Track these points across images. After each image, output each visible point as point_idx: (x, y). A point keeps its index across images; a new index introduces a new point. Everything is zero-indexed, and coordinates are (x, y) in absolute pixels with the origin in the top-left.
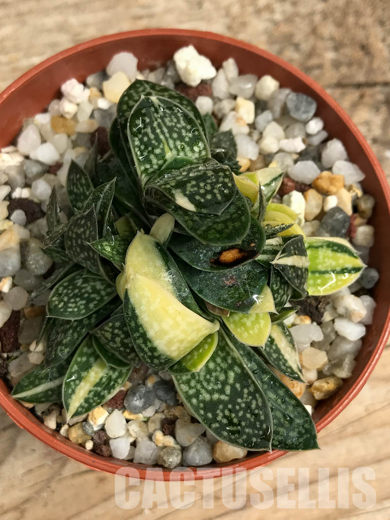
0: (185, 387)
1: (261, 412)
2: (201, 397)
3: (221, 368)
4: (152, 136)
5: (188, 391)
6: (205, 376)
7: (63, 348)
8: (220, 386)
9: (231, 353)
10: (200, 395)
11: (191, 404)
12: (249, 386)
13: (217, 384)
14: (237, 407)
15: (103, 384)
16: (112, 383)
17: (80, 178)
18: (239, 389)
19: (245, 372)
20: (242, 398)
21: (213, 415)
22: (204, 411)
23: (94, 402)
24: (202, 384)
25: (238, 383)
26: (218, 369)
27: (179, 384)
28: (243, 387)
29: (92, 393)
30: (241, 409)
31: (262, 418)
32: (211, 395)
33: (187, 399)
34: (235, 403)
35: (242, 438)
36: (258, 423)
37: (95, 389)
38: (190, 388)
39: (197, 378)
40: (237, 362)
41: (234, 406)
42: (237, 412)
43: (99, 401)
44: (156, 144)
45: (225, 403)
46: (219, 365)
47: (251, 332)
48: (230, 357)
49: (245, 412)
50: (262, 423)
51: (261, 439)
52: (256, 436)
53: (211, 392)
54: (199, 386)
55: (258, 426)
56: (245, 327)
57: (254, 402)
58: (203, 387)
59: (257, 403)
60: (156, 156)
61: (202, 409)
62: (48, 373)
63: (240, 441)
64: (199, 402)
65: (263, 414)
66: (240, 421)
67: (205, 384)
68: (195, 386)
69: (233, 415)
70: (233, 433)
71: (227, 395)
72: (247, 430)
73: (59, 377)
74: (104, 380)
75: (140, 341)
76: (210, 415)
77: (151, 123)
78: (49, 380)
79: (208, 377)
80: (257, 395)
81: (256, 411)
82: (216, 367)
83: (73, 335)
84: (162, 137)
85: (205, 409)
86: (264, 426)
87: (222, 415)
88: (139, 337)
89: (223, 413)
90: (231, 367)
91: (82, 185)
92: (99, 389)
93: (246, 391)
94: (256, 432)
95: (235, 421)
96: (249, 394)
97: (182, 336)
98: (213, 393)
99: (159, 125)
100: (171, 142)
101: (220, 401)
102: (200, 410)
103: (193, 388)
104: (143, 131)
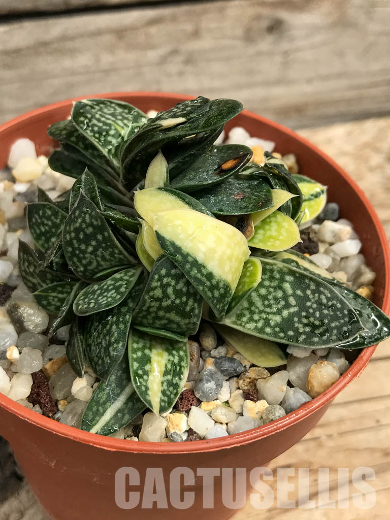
0: (252, 325)
1: (335, 302)
2: (272, 323)
3: (273, 287)
4: (101, 125)
5: (256, 326)
6: (263, 304)
7: (115, 345)
8: (283, 303)
9: (275, 267)
10: (271, 321)
11: (267, 334)
12: (309, 285)
13: (279, 302)
14: (311, 311)
15: (170, 370)
16: (178, 368)
17: (44, 212)
18: (302, 295)
19: (297, 275)
20: (310, 301)
21: (293, 331)
22: (283, 332)
23: (171, 393)
24: (265, 312)
25: (297, 290)
26: (271, 290)
27: (244, 327)
28: (304, 291)
29: (165, 384)
30: (315, 310)
31: (339, 306)
32: (279, 314)
33: (260, 333)
34: (306, 309)
35: (334, 334)
36: (338, 313)
37: (166, 378)
38: (256, 322)
39: (257, 310)
40: (284, 273)
41: (307, 311)
42: (313, 314)
43: (175, 391)
44: (108, 128)
45: (298, 314)
46: (270, 286)
47: (281, 238)
48: (275, 272)
49: (321, 311)
50: (341, 310)
51: (351, 324)
52: (345, 324)
53: (279, 312)
54: (264, 316)
55: (340, 315)
56: (272, 238)
57: (323, 297)
58: (268, 313)
59: (325, 296)
60: (113, 136)
61: (280, 332)
62: (109, 393)
63: (334, 337)
64: (273, 328)
65: (337, 302)
66: (322, 321)
67: (268, 310)
68: (261, 317)
69: (312, 319)
70: (322, 334)
71: (294, 306)
72: (333, 325)
73: (121, 392)
74: (169, 366)
75: (194, 272)
76: (291, 333)
77: (93, 116)
78: (112, 401)
79: (266, 302)
80: (321, 289)
81: (330, 304)
82: (268, 291)
83: (118, 328)
84: (109, 122)
85: (282, 330)
86: (346, 312)
87: (302, 326)
88: (191, 268)
89: (301, 323)
90: (282, 280)
91: (48, 218)
92: (169, 377)
93: (309, 292)
94: (342, 321)
95: (317, 323)
96: (313, 292)
97: (229, 252)
98: (281, 312)
99: (101, 115)
100: (120, 123)
101: (292, 315)
102: (279, 334)
103: (259, 320)
104: (90, 124)
